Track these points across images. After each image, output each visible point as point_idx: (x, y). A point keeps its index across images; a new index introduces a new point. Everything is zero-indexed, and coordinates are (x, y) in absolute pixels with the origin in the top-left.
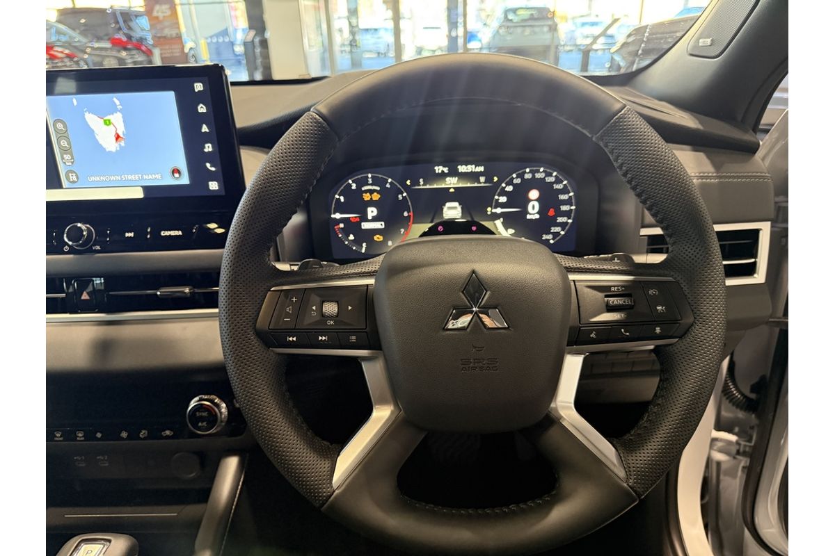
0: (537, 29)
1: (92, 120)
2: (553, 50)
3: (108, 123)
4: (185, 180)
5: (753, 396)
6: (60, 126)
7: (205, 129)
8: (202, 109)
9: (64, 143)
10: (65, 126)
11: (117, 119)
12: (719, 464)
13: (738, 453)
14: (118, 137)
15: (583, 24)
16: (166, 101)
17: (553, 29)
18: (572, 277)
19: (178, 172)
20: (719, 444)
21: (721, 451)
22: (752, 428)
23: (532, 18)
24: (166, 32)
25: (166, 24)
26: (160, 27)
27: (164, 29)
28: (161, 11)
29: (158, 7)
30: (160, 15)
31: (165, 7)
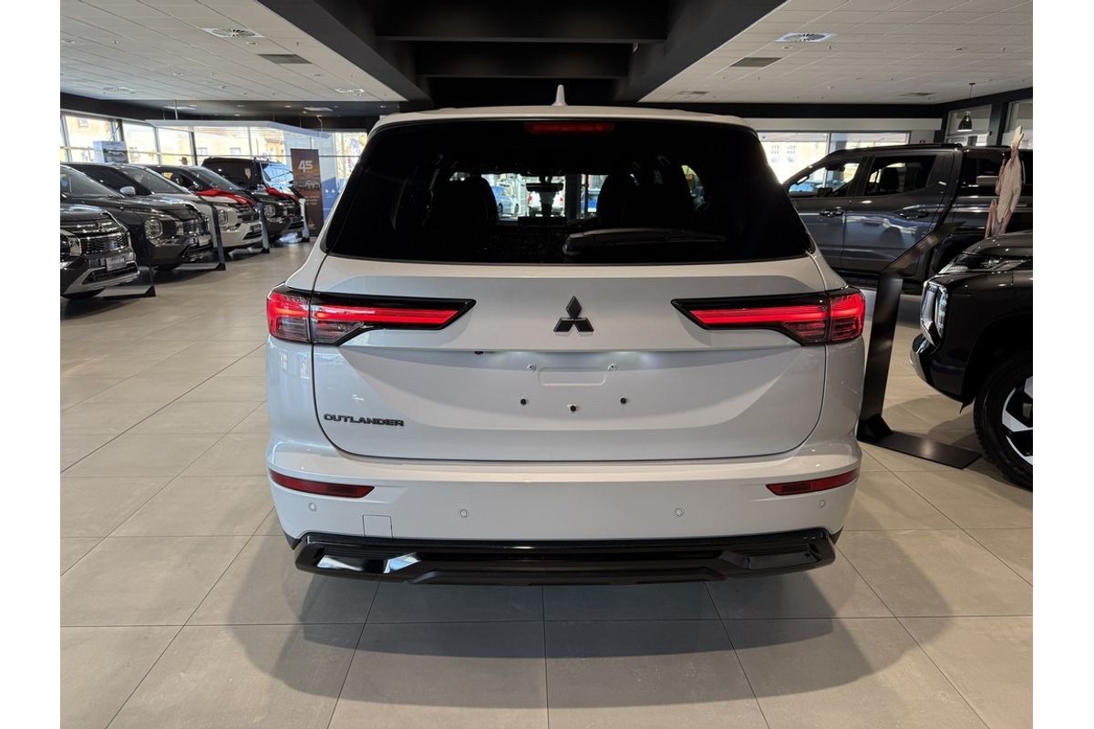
24: (307, 183)
25: (308, 177)
26: (303, 178)
27: (305, 181)
28: (305, 165)
29: (302, 162)
30: (304, 168)
31: (308, 162)
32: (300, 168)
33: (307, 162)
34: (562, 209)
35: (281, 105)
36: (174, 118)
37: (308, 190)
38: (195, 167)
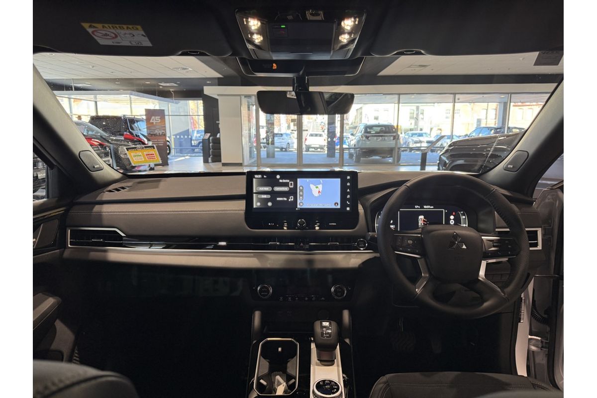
0: (386, 138)
1: (312, 186)
2: (397, 150)
3: (317, 187)
4: (339, 207)
5: (546, 316)
6: (301, 188)
7: (348, 190)
8: (348, 184)
9: (301, 193)
10: (303, 187)
11: (320, 187)
12: (533, 352)
13: (542, 347)
14: (319, 192)
15: (413, 135)
16: (337, 181)
17: (396, 138)
18: (483, 237)
19: (337, 204)
20: (533, 342)
21: (534, 346)
22: (547, 333)
23: (381, 131)
24: (156, 131)
25: (158, 127)
26: (153, 128)
27: (155, 130)
28: (155, 120)
29: (153, 117)
30: (154, 122)
31: (158, 118)
32: (151, 121)
33: (156, 117)
34: (325, 146)
35: (142, 82)
36: (72, 90)
37: (157, 135)
38: (79, 121)
